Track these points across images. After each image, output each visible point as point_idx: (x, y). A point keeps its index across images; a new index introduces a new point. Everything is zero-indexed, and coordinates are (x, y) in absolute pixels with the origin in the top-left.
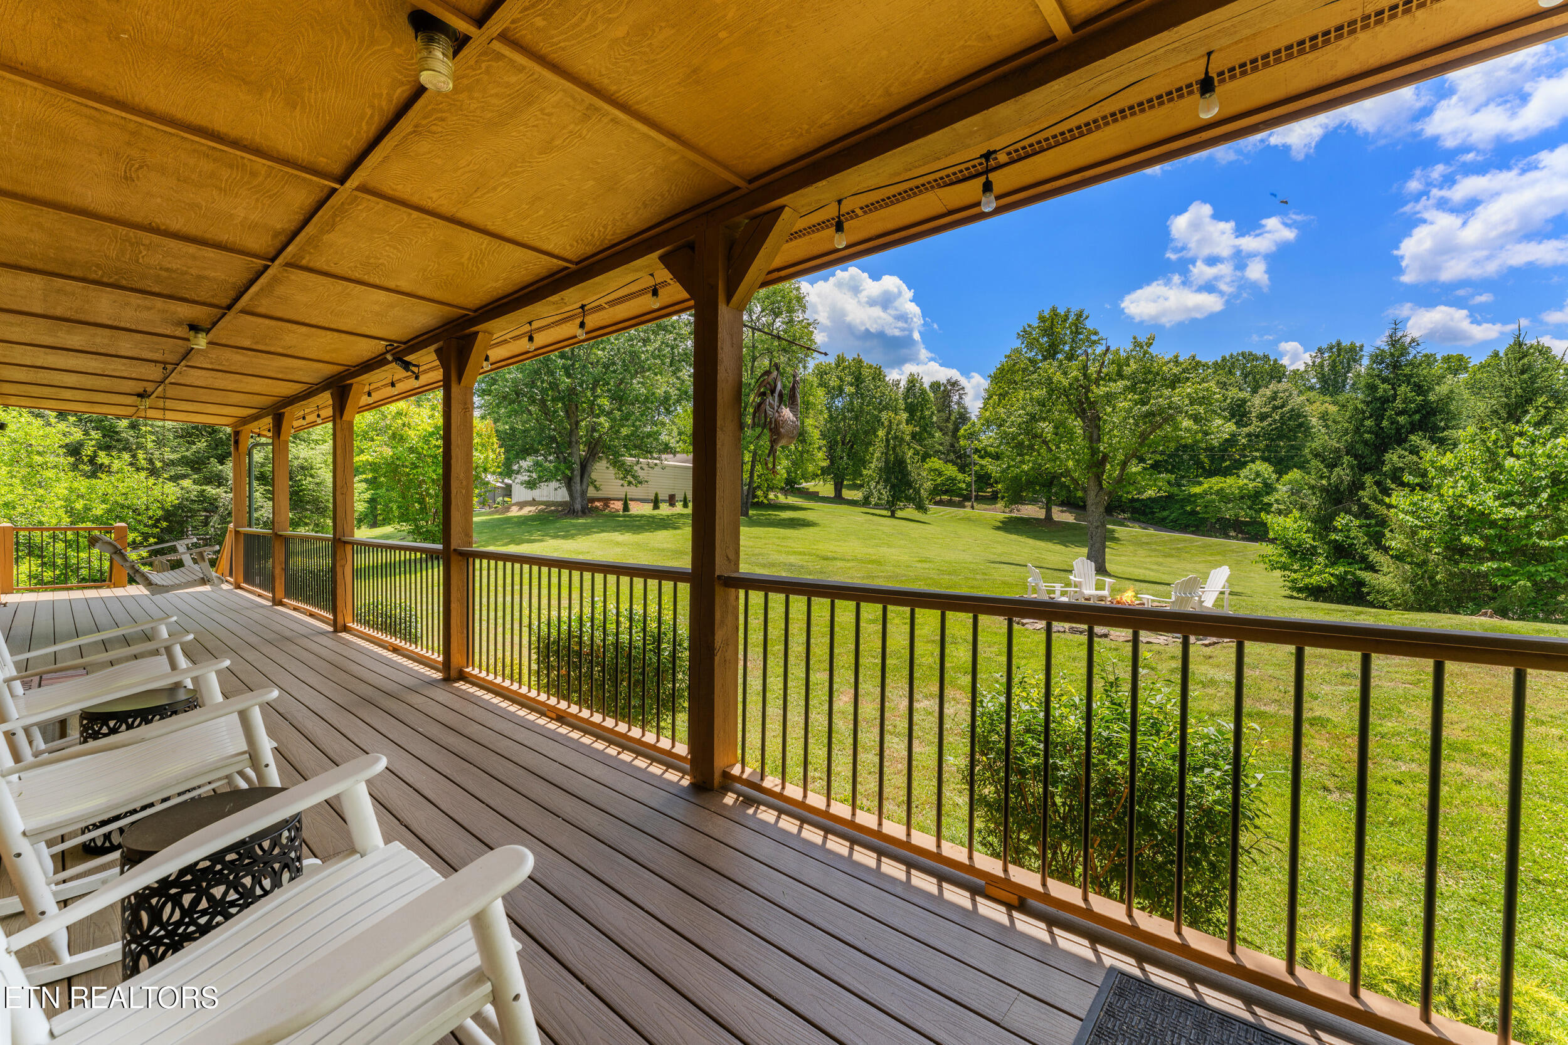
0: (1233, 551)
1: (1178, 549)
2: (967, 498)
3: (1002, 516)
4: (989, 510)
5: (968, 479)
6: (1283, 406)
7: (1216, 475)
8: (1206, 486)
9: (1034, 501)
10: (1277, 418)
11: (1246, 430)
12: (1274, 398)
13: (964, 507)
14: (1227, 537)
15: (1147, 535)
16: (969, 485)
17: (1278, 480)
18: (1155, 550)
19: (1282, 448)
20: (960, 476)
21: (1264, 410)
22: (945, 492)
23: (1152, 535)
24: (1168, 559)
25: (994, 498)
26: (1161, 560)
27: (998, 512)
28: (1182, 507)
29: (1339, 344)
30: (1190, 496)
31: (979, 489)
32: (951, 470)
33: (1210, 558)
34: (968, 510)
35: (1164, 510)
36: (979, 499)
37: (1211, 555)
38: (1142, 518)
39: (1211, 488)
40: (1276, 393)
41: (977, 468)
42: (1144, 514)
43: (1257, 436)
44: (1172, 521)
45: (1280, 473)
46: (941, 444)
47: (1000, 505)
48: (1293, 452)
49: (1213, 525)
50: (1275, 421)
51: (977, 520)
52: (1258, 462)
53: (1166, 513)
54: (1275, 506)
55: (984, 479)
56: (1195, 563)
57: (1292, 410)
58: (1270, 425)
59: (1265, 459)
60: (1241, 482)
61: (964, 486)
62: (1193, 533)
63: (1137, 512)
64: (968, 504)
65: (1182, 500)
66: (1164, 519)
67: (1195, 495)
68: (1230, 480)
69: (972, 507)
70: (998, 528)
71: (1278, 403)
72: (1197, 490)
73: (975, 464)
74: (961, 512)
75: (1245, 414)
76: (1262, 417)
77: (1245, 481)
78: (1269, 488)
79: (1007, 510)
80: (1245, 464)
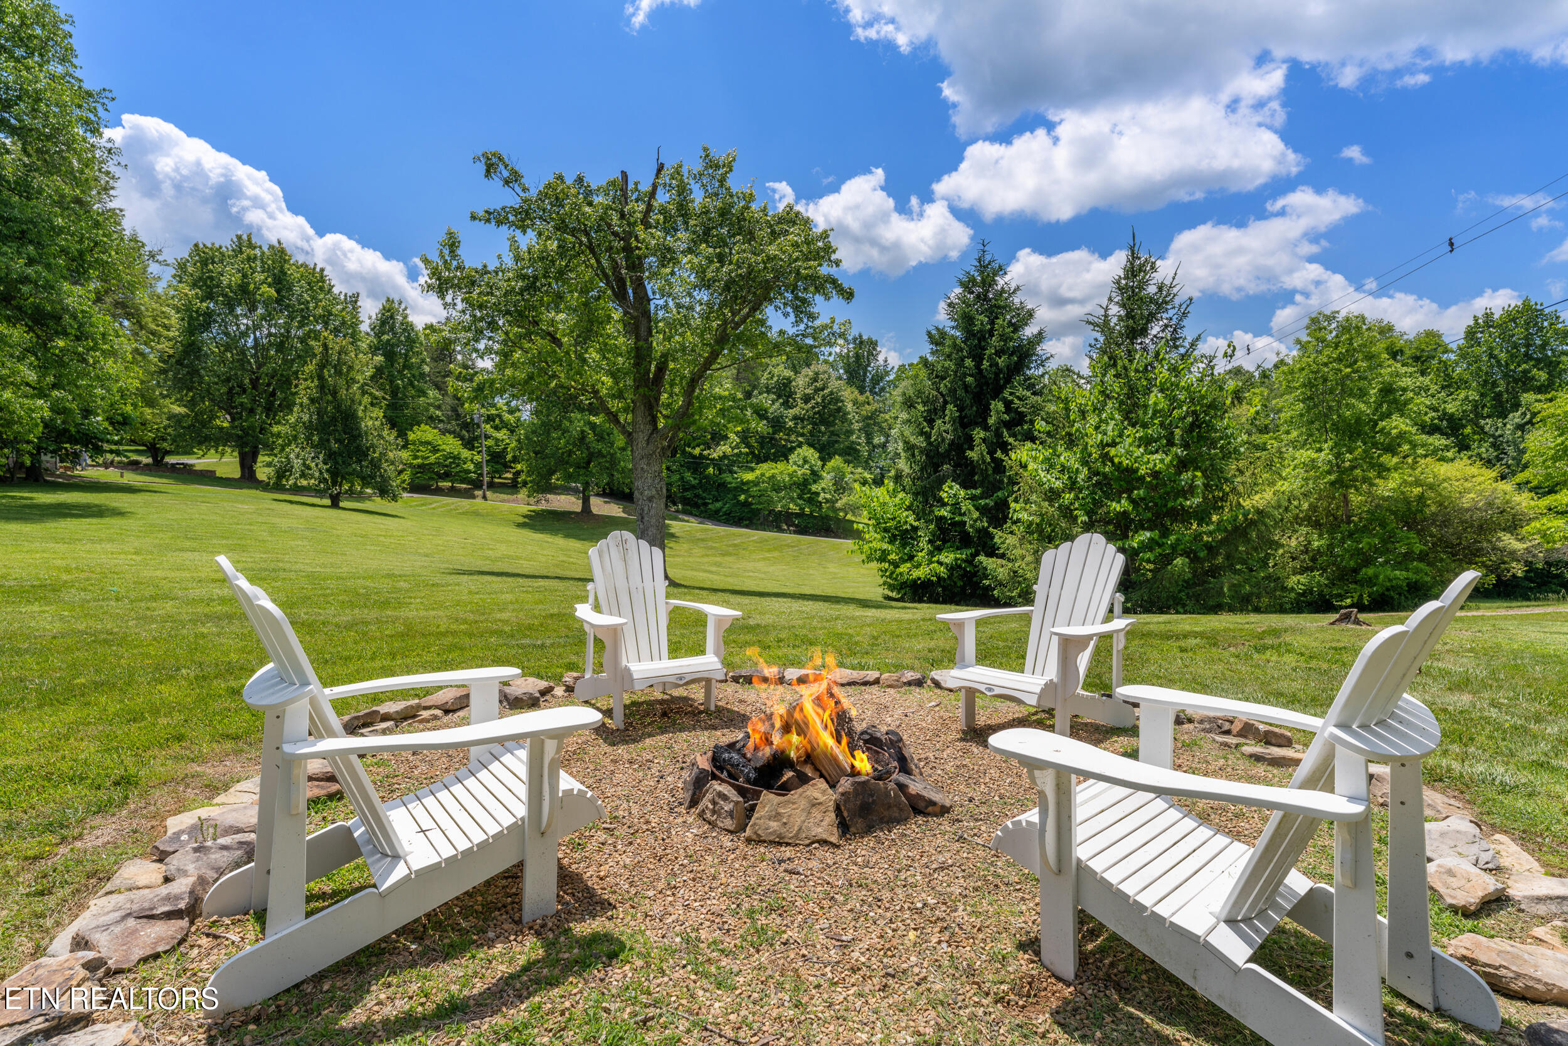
0: (788, 546)
1: (735, 545)
2: (477, 484)
3: (525, 509)
4: (508, 501)
5: (478, 458)
6: (823, 389)
7: (765, 461)
8: (758, 472)
9: (566, 490)
10: (819, 400)
11: (792, 412)
12: (815, 380)
13: (474, 497)
14: (781, 530)
15: (702, 530)
16: (478, 465)
17: (823, 466)
18: (712, 548)
19: (824, 434)
20: (466, 453)
21: (808, 391)
22: (446, 476)
23: (706, 530)
24: (727, 558)
25: (513, 487)
26: (718, 559)
27: (521, 504)
28: (735, 497)
29: (861, 336)
30: (743, 483)
31: (492, 474)
32: (451, 444)
33: (768, 555)
34: (479, 501)
35: (717, 501)
36: (491, 486)
37: (769, 551)
38: (694, 511)
39: (763, 475)
40: (817, 374)
41: (490, 442)
42: (696, 506)
43: (802, 420)
44: (725, 514)
45: (824, 460)
46: (439, 407)
47: (523, 494)
48: (834, 438)
49: (766, 519)
50: (817, 403)
51: (488, 515)
52: (805, 447)
53: (718, 505)
54: (822, 495)
55: (497, 458)
56: (754, 560)
57: (832, 393)
58: (813, 408)
59: (811, 445)
60: (792, 468)
61: (472, 467)
62: (747, 527)
63: (688, 504)
64: (479, 493)
65: (735, 488)
66: (717, 512)
67: (748, 482)
68: (781, 466)
69: (485, 497)
70: (520, 525)
71: (819, 384)
72: (749, 476)
73: (487, 437)
74: (464, 503)
75: (791, 394)
76: (807, 399)
77: (795, 467)
78: (815, 476)
79: (532, 500)
80: (792, 449)
